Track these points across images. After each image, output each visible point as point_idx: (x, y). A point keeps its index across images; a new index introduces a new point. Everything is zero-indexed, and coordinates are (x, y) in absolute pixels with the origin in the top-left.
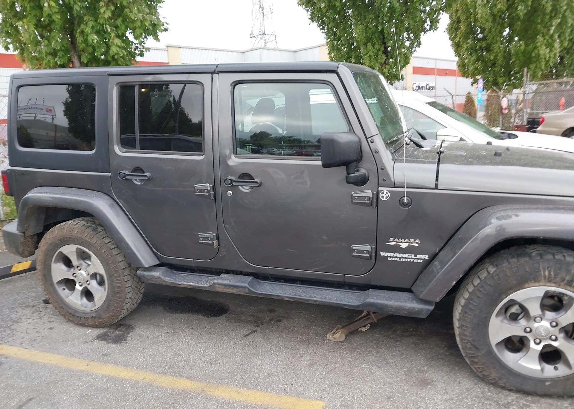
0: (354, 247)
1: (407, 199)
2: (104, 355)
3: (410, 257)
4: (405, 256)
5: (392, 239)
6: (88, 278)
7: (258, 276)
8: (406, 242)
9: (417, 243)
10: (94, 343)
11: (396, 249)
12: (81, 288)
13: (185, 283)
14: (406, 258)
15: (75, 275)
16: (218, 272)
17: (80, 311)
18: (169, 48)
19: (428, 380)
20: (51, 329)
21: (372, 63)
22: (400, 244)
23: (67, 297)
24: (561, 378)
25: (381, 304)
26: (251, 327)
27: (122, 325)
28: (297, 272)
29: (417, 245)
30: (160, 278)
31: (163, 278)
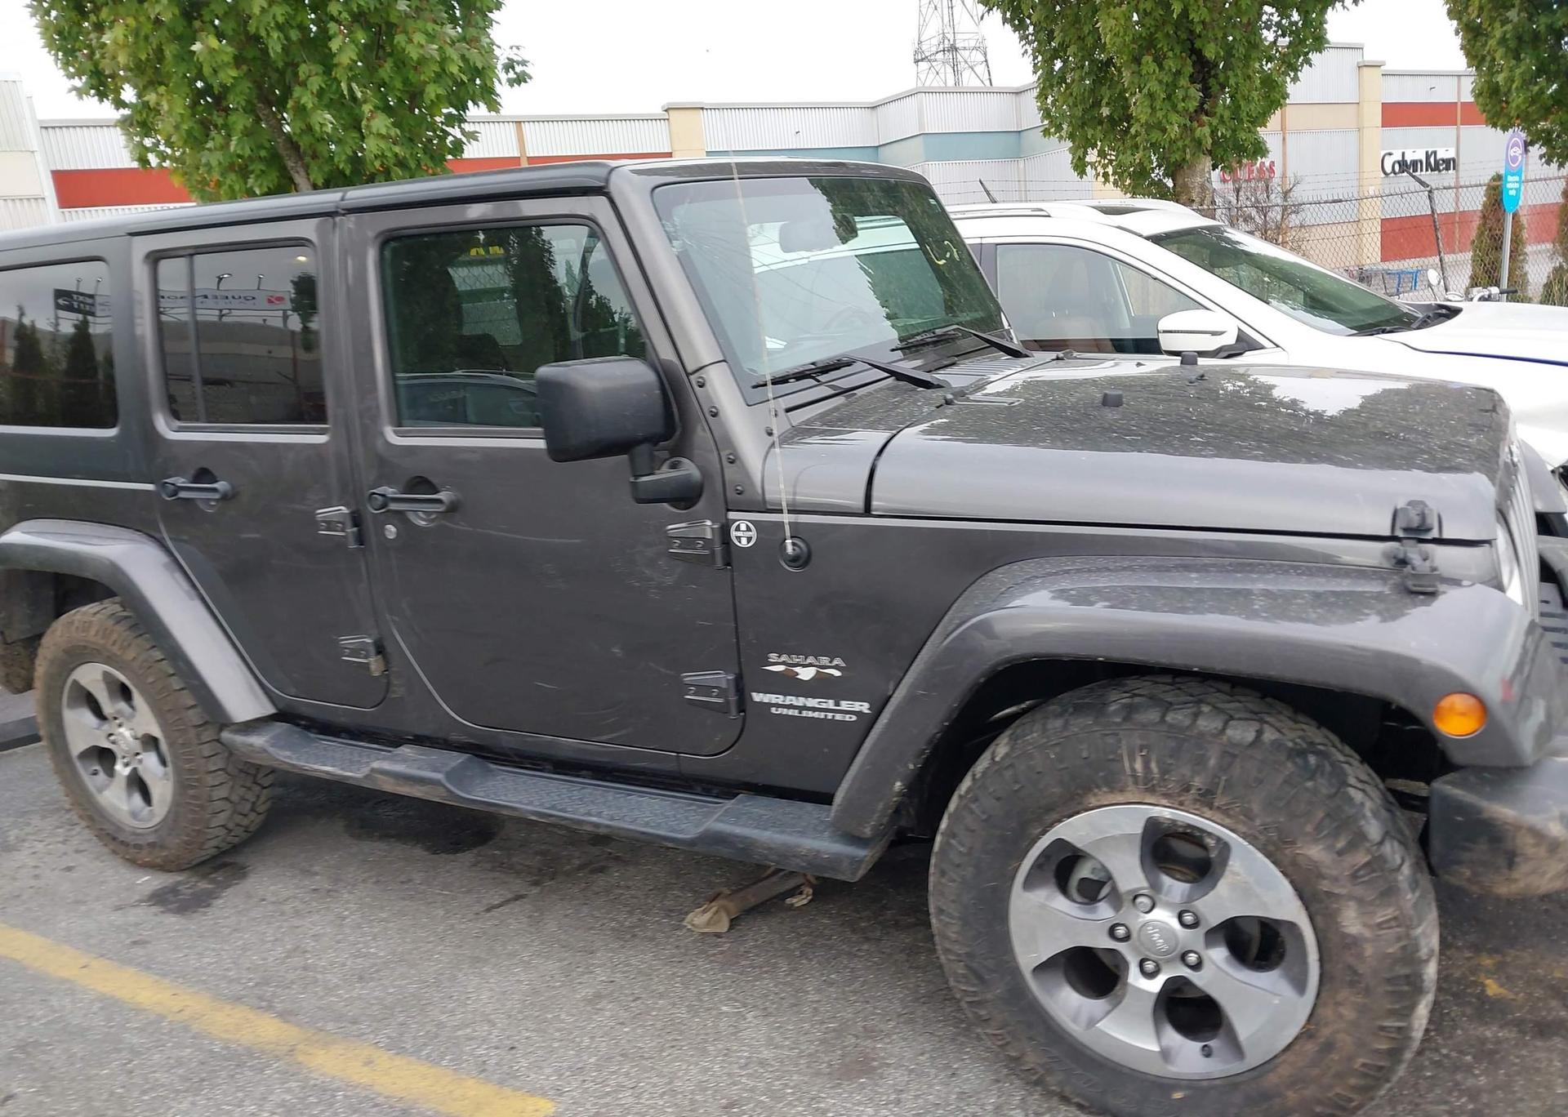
0: (689, 677)
1: (794, 544)
2: (135, 943)
3: (824, 706)
4: (812, 702)
5: (773, 657)
6: (137, 746)
7: (485, 753)
8: (811, 665)
9: (836, 667)
10: (139, 911)
11: (788, 684)
12: (127, 771)
13: (316, 767)
14: (814, 709)
15: (112, 738)
16: (391, 739)
17: (127, 829)
18: (671, 112)
19: (874, 1060)
20: (69, 869)
21: (1160, 114)
22: (797, 669)
23: (100, 791)
24: (1218, 1082)
25: (744, 838)
26: (518, 885)
27: (225, 865)
28: (568, 745)
29: (837, 673)
30: (265, 751)
31: (271, 750)
